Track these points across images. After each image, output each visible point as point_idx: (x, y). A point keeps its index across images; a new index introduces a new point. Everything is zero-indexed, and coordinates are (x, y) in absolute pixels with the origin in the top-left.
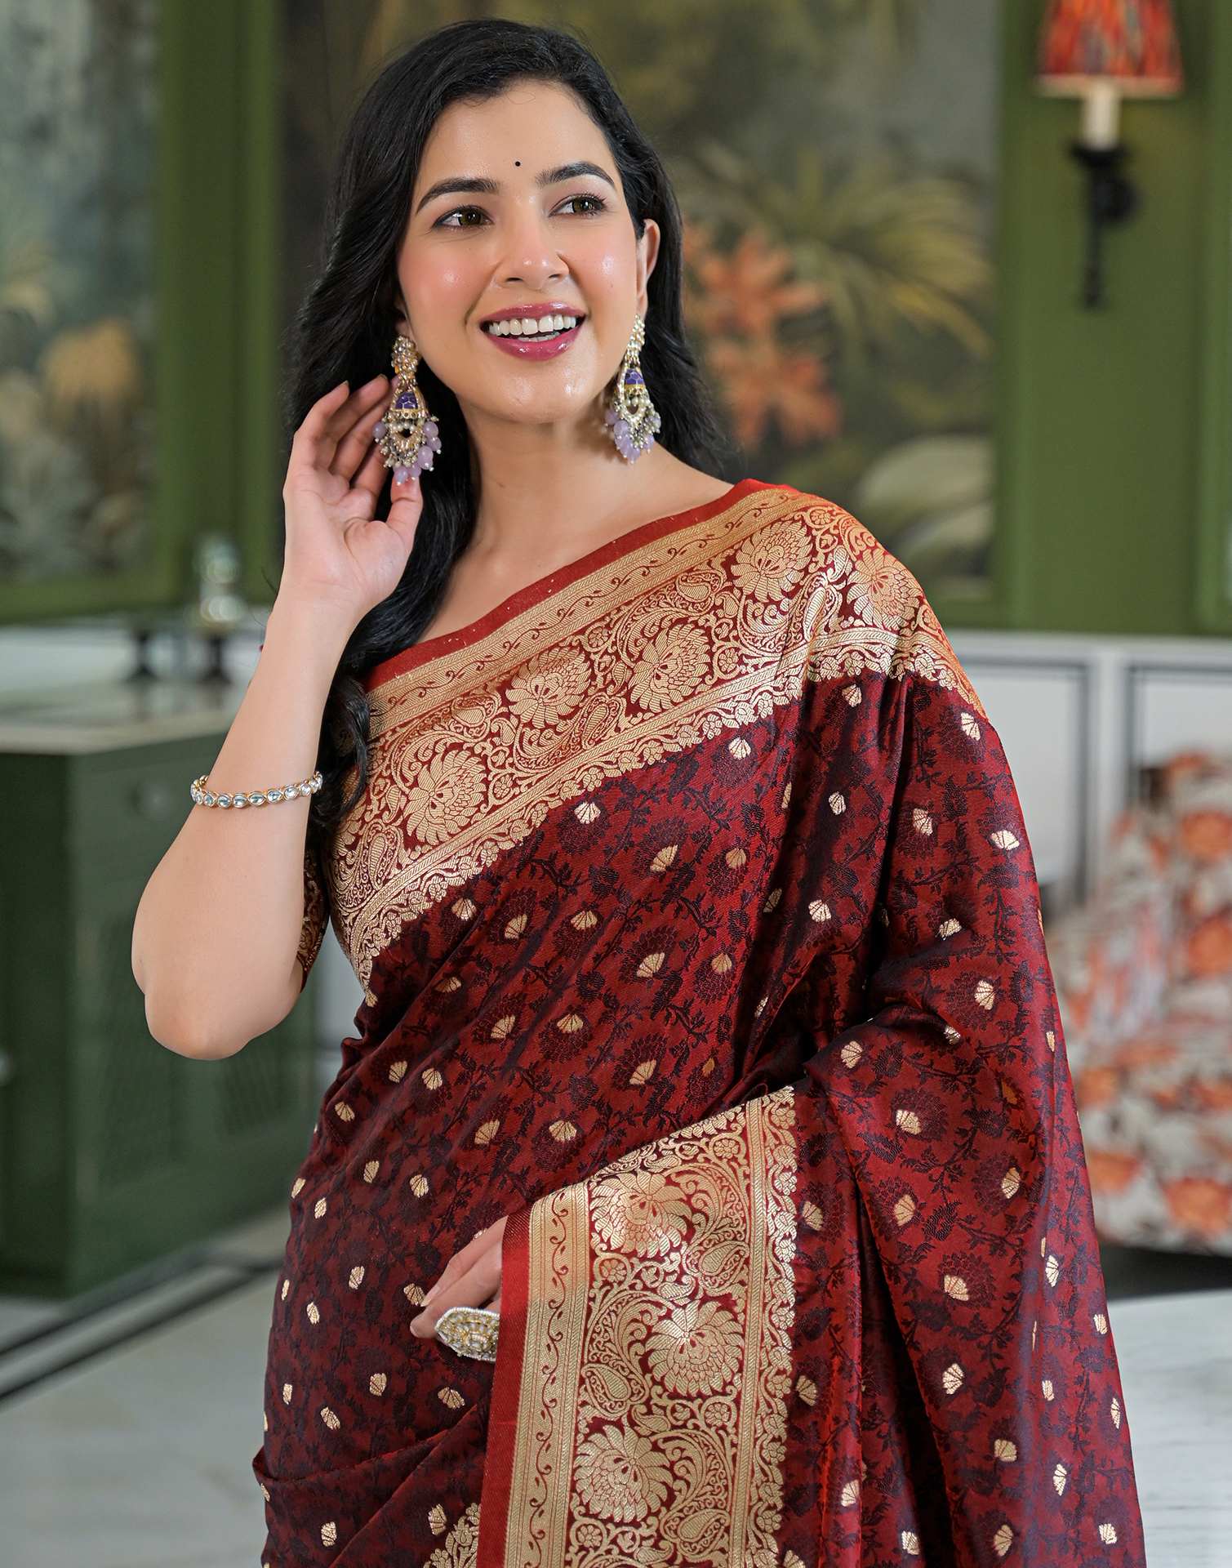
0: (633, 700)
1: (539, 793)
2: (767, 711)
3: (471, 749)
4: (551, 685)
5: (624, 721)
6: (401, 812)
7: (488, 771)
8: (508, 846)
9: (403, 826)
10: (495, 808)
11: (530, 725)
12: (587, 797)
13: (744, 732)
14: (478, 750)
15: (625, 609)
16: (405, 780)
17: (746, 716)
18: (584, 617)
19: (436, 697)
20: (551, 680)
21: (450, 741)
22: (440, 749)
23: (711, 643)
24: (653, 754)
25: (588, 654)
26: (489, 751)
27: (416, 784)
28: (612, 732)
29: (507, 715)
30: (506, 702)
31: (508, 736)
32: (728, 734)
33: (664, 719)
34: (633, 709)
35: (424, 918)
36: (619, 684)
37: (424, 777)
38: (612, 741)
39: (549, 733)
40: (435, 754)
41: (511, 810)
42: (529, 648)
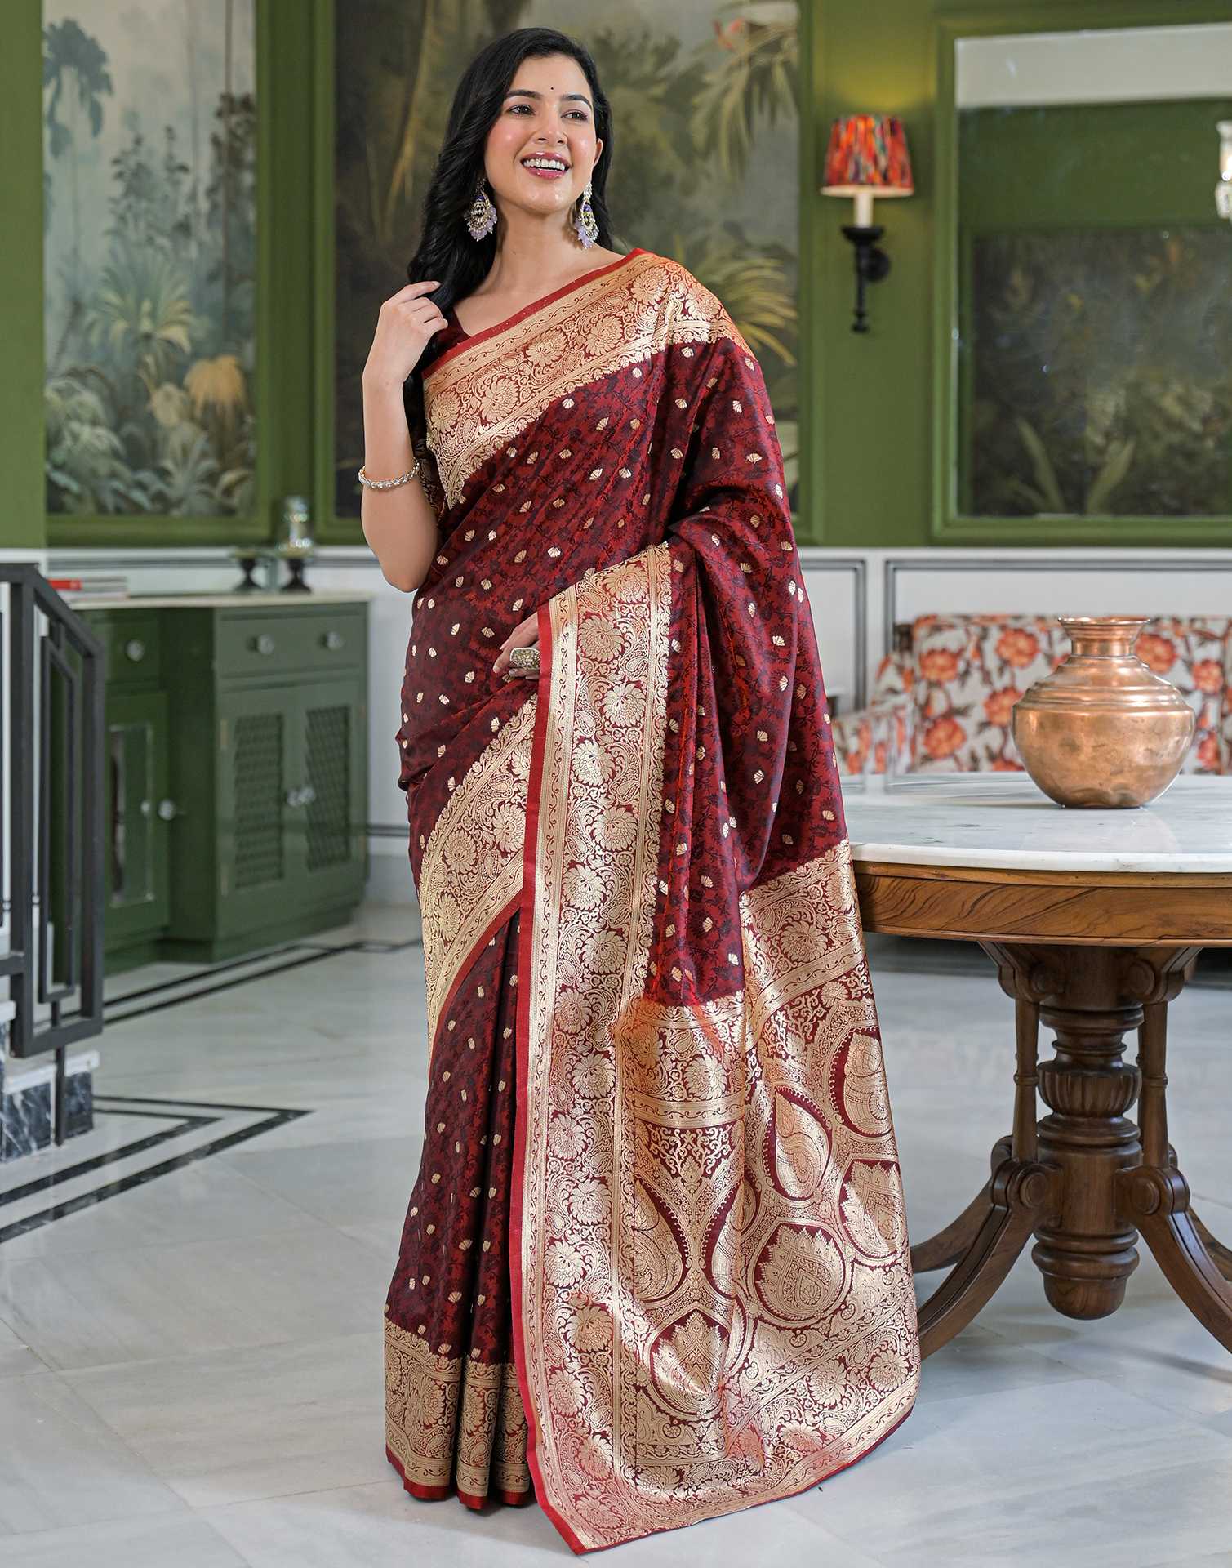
0: (587, 351)
1: (544, 394)
2: (648, 356)
3: (510, 378)
4: (548, 348)
5: (583, 361)
6: (478, 408)
7: (519, 387)
8: (531, 420)
10: (523, 403)
11: (538, 365)
12: (568, 396)
13: (639, 365)
14: (513, 378)
15: (581, 312)
17: (639, 358)
18: (562, 316)
19: (491, 358)
20: (548, 345)
21: (499, 375)
22: (495, 379)
23: (623, 324)
24: (598, 376)
25: (564, 333)
26: (519, 378)
27: (484, 395)
28: (578, 366)
29: (527, 362)
30: (526, 356)
31: (528, 371)
32: (632, 366)
33: (603, 359)
34: (588, 355)
35: (493, 457)
36: (580, 345)
38: (579, 370)
39: (548, 368)
41: (531, 403)
42: (535, 331)
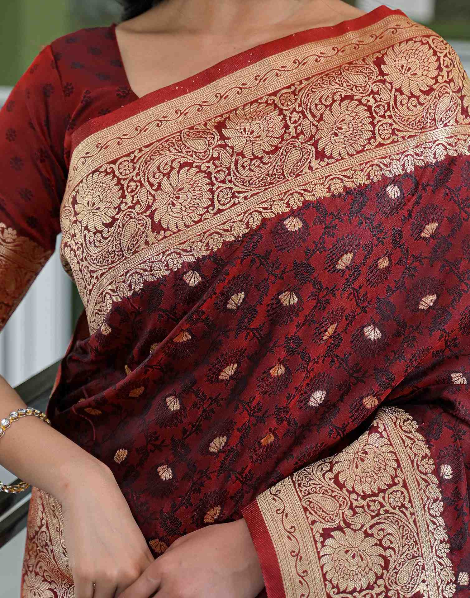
0: (320, 148)
2: (410, 168)
3: (199, 167)
4: (256, 128)
5: (315, 163)
6: (149, 207)
7: (212, 184)
8: (230, 238)
9: (151, 216)
10: (220, 211)
11: (241, 154)
12: (293, 213)
13: (396, 180)
14: (203, 168)
15: (305, 83)
16: (151, 185)
17: (398, 171)
18: (275, 84)
19: (168, 129)
20: (256, 125)
21: (183, 160)
22: (176, 165)
23: (373, 117)
24: (337, 188)
25: (281, 111)
26: (212, 169)
27: (159, 188)
28: (306, 170)
29: (224, 146)
30: (223, 138)
31: (226, 161)
32: (386, 181)
33: (343, 164)
34: (320, 155)
36: (308, 136)
37: (165, 184)
38: (307, 176)
39: (257, 162)
40: (172, 168)
41: (232, 213)
42: (234, 100)
